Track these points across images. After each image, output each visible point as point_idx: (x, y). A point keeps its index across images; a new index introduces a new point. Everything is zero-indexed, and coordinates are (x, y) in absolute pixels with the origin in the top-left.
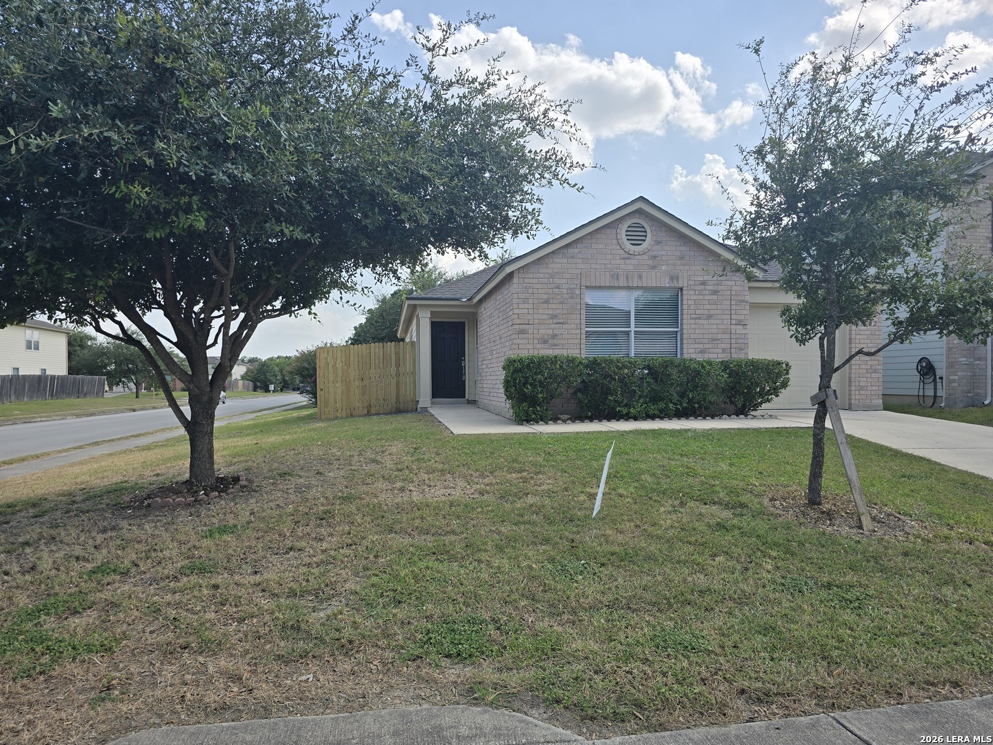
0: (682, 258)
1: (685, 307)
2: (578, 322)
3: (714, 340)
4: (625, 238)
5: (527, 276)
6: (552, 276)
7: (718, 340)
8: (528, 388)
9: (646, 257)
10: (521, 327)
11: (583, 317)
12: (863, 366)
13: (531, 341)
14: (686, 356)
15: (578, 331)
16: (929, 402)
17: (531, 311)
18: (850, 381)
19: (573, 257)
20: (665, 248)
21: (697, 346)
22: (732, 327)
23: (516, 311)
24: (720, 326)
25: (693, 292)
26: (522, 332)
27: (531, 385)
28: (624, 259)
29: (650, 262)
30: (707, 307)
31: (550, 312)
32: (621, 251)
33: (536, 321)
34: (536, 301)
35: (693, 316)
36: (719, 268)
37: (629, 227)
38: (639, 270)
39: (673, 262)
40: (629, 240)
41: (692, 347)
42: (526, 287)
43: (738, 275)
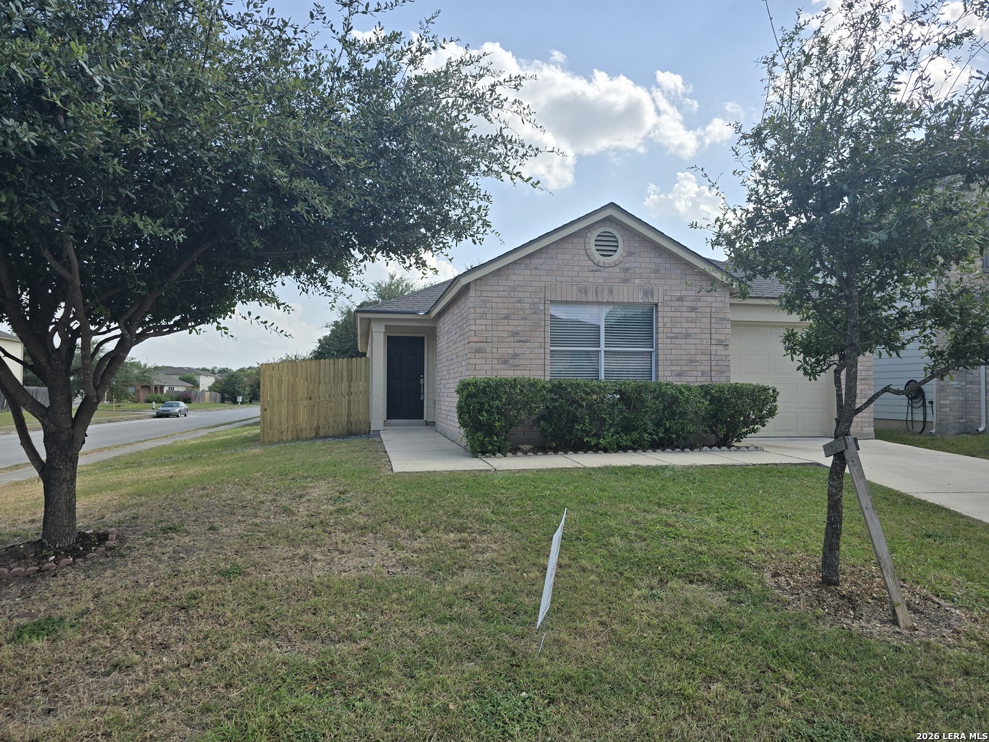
0: (657, 271)
1: (660, 325)
2: (541, 340)
3: (693, 361)
4: (594, 248)
5: (485, 288)
6: (513, 289)
7: (697, 361)
8: (483, 416)
9: (617, 269)
10: (478, 345)
11: (548, 334)
13: (489, 361)
14: (661, 379)
15: (542, 351)
16: (919, 428)
17: (489, 328)
19: (536, 268)
20: (638, 259)
21: (674, 368)
22: (713, 347)
23: (472, 328)
24: (699, 347)
25: (669, 309)
26: (479, 351)
27: (487, 411)
28: (593, 271)
29: (622, 275)
30: (684, 325)
31: (511, 329)
32: (590, 263)
33: (495, 339)
34: (495, 317)
35: (669, 335)
36: (698, 283)
37: (599, 236)
38: (609, 284)
39: (648, 275)
40: (597, 250)
41: (668, 369)
42: (484, 302)
43: (718, 290)
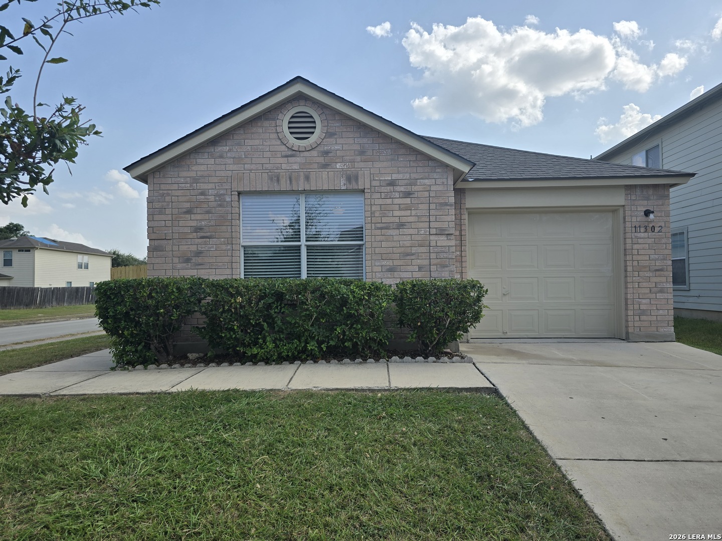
0: (362, 153)
1: (367, 214)
2: (229, 235)
3: (408, 254)
4: (286, 131)
5: (164, 181)
6: (196, 180)
7: (413, 254)
9: (314, 153)
10: (157, 243)
11: (238, 229)
12: (645, 284)
13: (170, 260)
17: (169, 224)
18: (626, 304)
19: (221, 157)
20: (340, 141)
21: (384, 263)
22: (432, 238)
24: (416, 237)
25: (378, 195)
26: (157, 249)
28: (287, 156)
29: (321, 160)
30: (397, 213)
31: (194, 224)
32: (283, 148)
33: (176, 236)
34: (175, 211)
35: (379, 225)
36: (412, 164)
37: (293, 117)
38: (305, 170)
39: (351, 158)
40: (291, 133)
41: (377, 264)
42: (163, 195)
43: (438, 170)
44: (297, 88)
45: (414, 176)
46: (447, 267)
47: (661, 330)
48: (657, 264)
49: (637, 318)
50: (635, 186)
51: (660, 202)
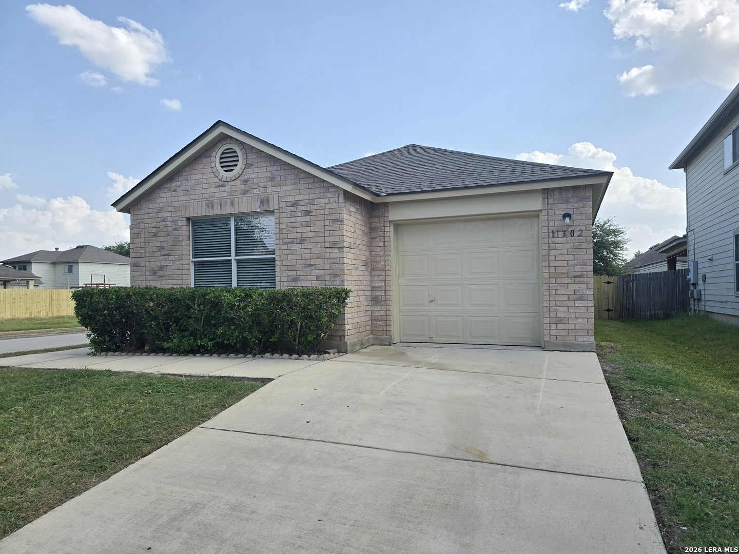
0: (272, 179)
1: (277, 232)
3: (308, 266)
4: (218, 165)
5: (140, 212)
6: (159, 210)
7: (312, 266)
9: (238, 182)
10: (136, 260)
11: (186, 247)
12: (562, 292)
13: (143, 273)
15: (181, 262)
17: (143, 245)
19: (175, 190)
20: (256, 170)
21: (290, 273)
22: (327, 250)
24: (314, 251)
25: (285, 215)
26: (135, 265)
28: (219, 186)
29: (242, 187)
30: (299, 230)
31: (158, 244)
32: (216, 180)
33: (148, 254)
34: (147, 235)
35: (286, 241)
36: (311, 186)
37: (223, 153)
38: (231, 197)
39: (265, 183)
40: (222, 167)
41: (284, 274)
42: (139, 223)
43: (331, 190)
44: (221, 130)
45: (312, 196)
46: (338, 276)
47: (580, 339)
48: (576, 270)
49: (553, 326)
50: (554, 189)
51: (581, 205)
